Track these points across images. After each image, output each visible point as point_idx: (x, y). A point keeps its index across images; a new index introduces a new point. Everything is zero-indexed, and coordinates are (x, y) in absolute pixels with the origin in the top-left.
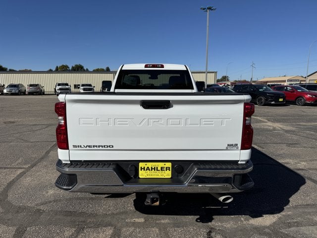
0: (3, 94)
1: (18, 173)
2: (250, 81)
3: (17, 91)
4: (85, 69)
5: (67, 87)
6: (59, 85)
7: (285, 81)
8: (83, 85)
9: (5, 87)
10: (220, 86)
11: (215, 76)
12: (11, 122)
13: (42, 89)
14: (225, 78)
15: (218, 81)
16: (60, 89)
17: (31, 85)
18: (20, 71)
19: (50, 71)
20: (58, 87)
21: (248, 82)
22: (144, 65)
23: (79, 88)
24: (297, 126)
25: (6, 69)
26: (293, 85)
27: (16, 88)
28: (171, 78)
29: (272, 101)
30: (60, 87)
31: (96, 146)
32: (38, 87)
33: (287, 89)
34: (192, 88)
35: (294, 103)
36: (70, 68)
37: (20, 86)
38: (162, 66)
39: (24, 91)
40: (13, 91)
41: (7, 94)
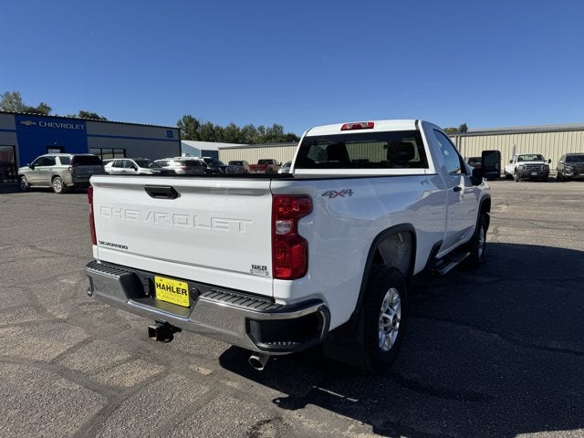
31: (120, 246)
34: (426, 166)
38: (372, 126)
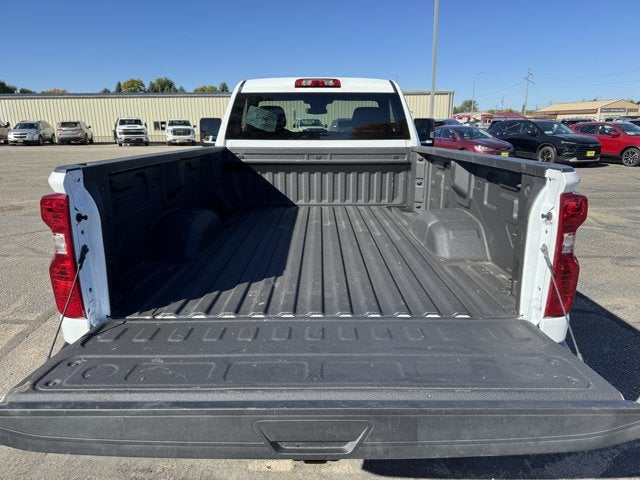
0: (6, 143)
1: (12, 335)
2: (520, 111)
3: (36, 137)
4: (178, 87)
5: (139, 127)
6: (123, 122)
7: (594, 111)
8: (172, 123)
9: (12, 127)
10: (460, 121)
11: (451, 102)
12: (14, 208)
13: (86, 131)
14: (469, 106)
15: (456, 111)
16: (126, 132)
17: (64, 124)
18: (43, 93)
19: (106, 94)
20: (121, 128)
21: (517, 113)
22: (293, 81)
23: (163, 129)
24: (630, 215)
25: (15, 89)
26: (614, 121)
27: (33, 131)
28: (358, 111)
29: (572, 156)
30: (125, 127)
32: (78, 127)
33: (603, 128)
34: (407, 136)
35: (618, 161)
36: (147, 86)
37: (41, 126)
38: (337, 84)
39: (50, 136)
40: (28, 138)
41: (15, 143)
